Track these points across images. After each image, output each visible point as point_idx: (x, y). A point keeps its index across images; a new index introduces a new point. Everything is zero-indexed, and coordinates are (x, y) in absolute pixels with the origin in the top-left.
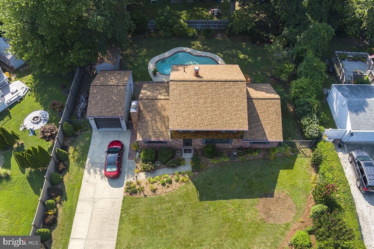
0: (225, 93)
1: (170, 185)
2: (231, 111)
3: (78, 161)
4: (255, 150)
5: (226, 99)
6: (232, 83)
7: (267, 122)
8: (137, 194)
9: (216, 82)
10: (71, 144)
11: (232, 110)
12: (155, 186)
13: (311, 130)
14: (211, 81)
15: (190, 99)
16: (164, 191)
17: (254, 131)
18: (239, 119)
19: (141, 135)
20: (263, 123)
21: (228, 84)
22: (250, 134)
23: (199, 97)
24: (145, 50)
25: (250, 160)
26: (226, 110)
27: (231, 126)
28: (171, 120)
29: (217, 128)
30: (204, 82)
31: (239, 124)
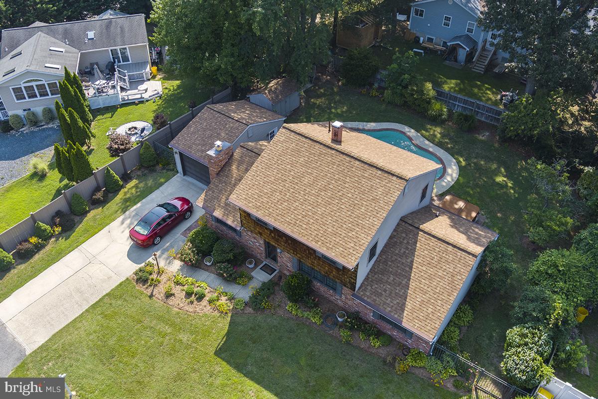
0: (357, 185)
1: (195, 302)
2: (345, 220)
3: (126, 200)
4: (379, 334)
5: (350, 195)
6: (380, 172)
7: (422, 286)
8: (144, 285)
9: (352, 160)
10: (138, 178)
11: (347, 218)
12: (177, 290)
13: (515, 358)
14: (346, 155)
15: (292, 168)
16: (182, 305)
17: (385, 291)
18: (349, 240)
19: (206, 198)
20: (412, 284)
21: (371, 172)
22: (373, 291)
23: (309, 171)
24: (345, 108)
25: (358, 348)
26: (338, 214)
27: (328, 245)
28: (242, 186)
29: (301, 235)
30: (333, 152)
31: (342, 249)
